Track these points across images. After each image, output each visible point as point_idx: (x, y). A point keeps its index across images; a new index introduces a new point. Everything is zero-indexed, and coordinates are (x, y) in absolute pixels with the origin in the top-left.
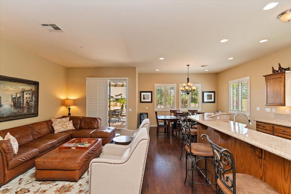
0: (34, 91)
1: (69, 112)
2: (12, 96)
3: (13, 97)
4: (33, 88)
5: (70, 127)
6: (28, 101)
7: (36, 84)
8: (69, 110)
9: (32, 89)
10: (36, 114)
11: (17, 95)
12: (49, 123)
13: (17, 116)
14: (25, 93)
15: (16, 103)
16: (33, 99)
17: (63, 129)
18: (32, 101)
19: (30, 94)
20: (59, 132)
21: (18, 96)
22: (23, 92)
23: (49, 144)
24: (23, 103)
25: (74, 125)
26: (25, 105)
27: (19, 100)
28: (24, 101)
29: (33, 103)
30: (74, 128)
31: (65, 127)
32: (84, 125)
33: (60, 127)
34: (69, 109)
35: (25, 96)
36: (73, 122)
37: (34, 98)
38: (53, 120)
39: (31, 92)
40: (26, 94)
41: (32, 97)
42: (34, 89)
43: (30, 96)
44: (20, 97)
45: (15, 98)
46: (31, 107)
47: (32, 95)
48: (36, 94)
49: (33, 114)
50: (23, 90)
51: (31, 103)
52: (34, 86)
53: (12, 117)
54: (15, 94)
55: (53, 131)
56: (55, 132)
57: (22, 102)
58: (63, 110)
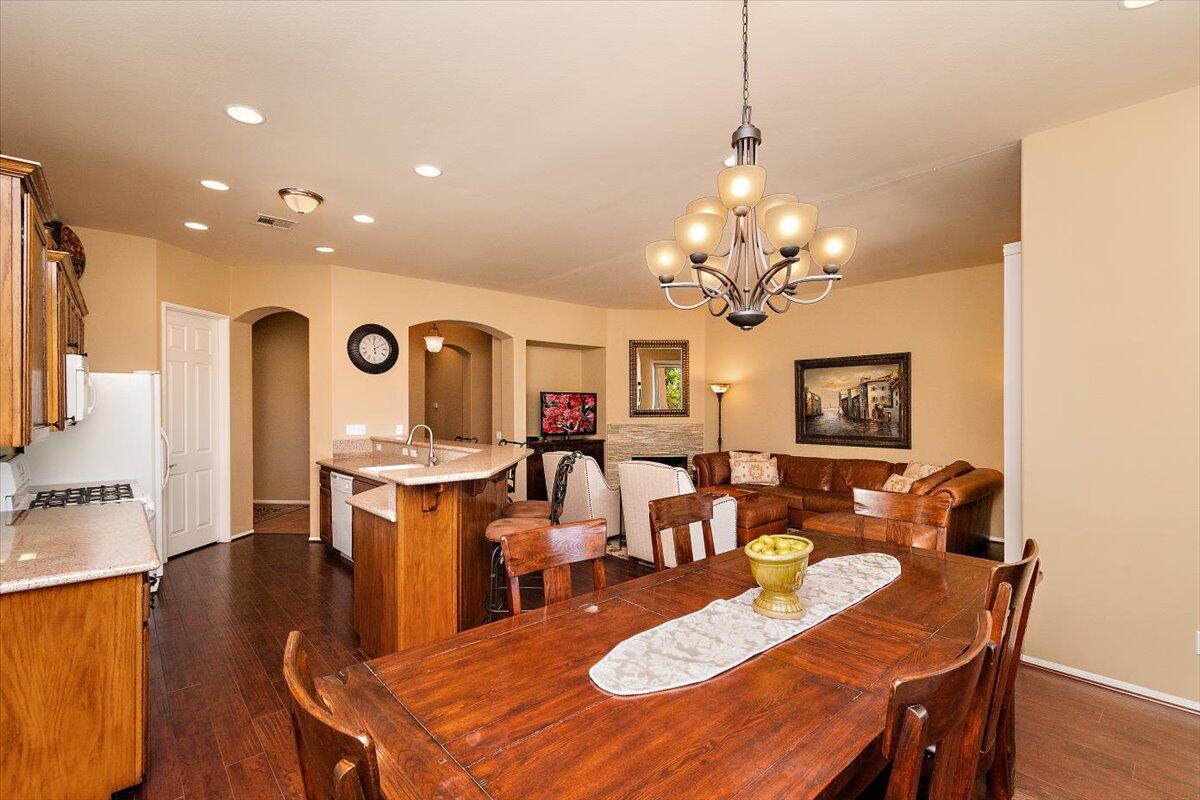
0: (896, 380)
2: (840, 397)
3: (843, 397)
4: (894, 372)
6: (880, 407)
7: (902, 360)
9: (889, 376)
10: (904, 442)
11: (850, 393)
13: (850, 437)
14: (869, 387)
15: (851, 409)
16: (894, 402)
18: (891, 406)
19: (883, 389)
21: (853, 395)
22: (866, 385)
26: (871, 416)
27: (856, 405)
28: (867, 406)
29: (895, 412)
35: (871, 394)
37: (896, 398)
39: (886, 385)
40: (874, 389)
41: (891, 395)
42: (895, 375)
43: (886, 393)
44: (857, 397)
45: (846, 399)
46: (890, 420)
47: (891, 390)
48: (902, 385)
49: (896, 440)
50: (865, 381)
51: (890, 410)
52: (896, 367)
53: (842, 437)
54: (847, 392)
57: (862, 409)
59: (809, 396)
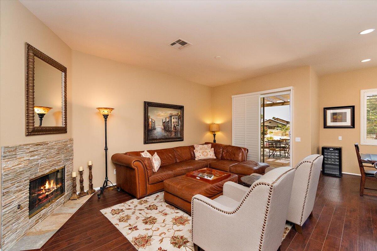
0: (180, 115)
1: (215, 138)
3: (164, 121)
5: (210, 155)
6: (175, 126)
7: (181, 108)
9: (178, 114)
10: (181, 139)
11: (166, 120)
12: (192, 148)
13: (166, 139)
15: (166, 127)
17: (203, 156)
18: (178, 126)
19: (176, 119)
20: (200, 159)
21: (167, 120)
22: (171, 116)
23: (184, 169)
24: (171, 127)
25: (216, 153)
26: (172, 129)
27: (168, 125)
28: (171, 125)
29: (179, 127)
30: (215, 158)
31: (205, 155)
32: (226, 155)
33: (200, 154)
34: (214, 135)
35: (173, 120)
36: (214, 150)
37: (180, 122)
38: (195, 146)
39: (177, 117)
40: (174, 118)
41: (178, 121)
42: (179, 114)
44: (168, 121)
45: (165, 122)
46: (178, 131)
47: (179, 119)
48: (181, 118)
49: (179, 138)
50: (171, 115)
52: (180, 111)
53: (163, 139)
54: (165, 119)
55: (193, 157)
56: (196, 159)
58: (208, 136)
59: (150, 120)
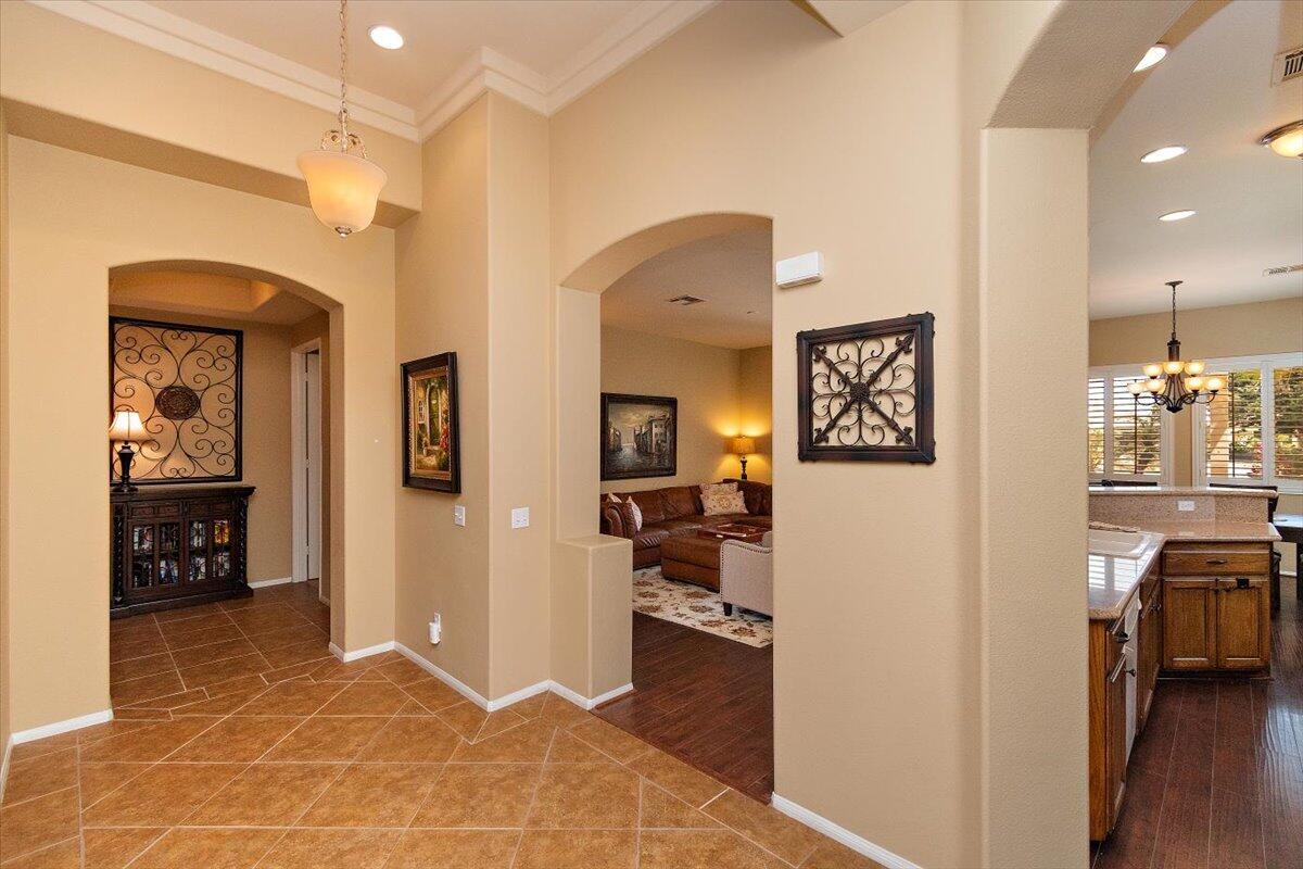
0: (668, 419)
1: (744, 470)
2: (635, 431)
3: (636, 433)
4: (668, 412)
5: (736, 506)
6: (660, 442)
7: (671, 403)
8: (744, 467)
9: (665, 416)
10: (672, 471)
12: (695, 492)
14: (653, 425)
15: (642, 445)
16: (668, 438)
17: (721, 508)
18: (666, 441)
19: (661, 427)
20: (713, 513)
21: (643, 430)
22: (651, 422)
24: (651, 446)
25: (747, 502)
26: (654, 450)
27: (645, 440)
28: (652, 441)
29: (668, 446)
30: (746, 511)
31: (725, 505)
33: (715, 503)
34: (744, 463)
35: (655, 430)
36: (745, 496)
37: (669, 435)
38: (703, 486)
39: (663, 423)
40: (656, 426)
41: (666, 432)
42: (668, 416)
43: (662, 430)
44: (646, 433)
45: (638, 435)
47: (666, 428)
48: (672, 425)
50: (651, 419)
51: (665, 444)
52: (668, 409)
53: (636, 471)
54: (639, 429)
55: (700, 510)
56: (706, 514)
57: (649, 444)
58: (729, 465)
59: (612, 431)
